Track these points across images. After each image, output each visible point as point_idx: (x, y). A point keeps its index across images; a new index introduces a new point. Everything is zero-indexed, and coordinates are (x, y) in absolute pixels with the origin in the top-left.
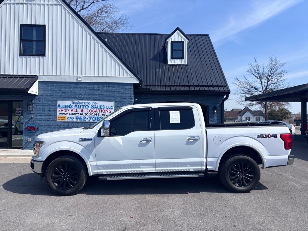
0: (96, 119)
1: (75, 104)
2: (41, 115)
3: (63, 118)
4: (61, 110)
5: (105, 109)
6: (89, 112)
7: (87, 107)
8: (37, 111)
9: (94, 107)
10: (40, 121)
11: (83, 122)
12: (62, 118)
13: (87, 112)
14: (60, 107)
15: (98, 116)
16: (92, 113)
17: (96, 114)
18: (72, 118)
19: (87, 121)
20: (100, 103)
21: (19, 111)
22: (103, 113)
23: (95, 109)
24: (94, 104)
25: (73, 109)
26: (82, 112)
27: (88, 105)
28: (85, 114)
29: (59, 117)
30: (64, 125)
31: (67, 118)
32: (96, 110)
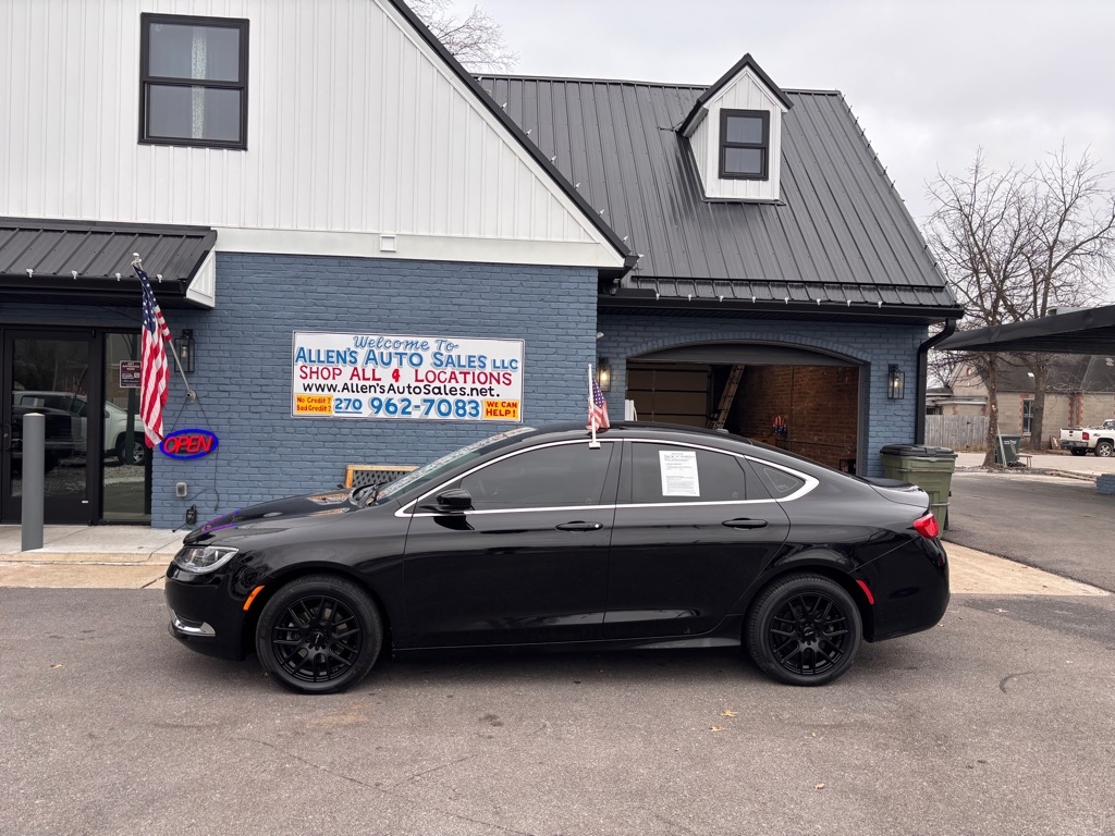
0: (454, 408)
1: (367, 348)
2: (227, 388)
3: (318, 405)
4: (311, 372)
5: (488, 370)
6: (426, 383)
7: (415, 360)
8: (211, 374)
9: (444, 359)
10: (222, 415)
11: (398, 421)
12: (314, 404)
13: (417, 380)
14: (304, 357)
15: (458, 397)
16: (437, 384)
17: (453, 391)
18: (357, 405)
19: (416, 415)
20: (466, 347)
21: (132, 372)
22: (479, 386)
23: (449, 370)
24: (443, 351)
25: (359, 366)
26: (397, 380)
27: (420, 351)
28: (409, 387)
29: (300, 400)
30: (322, 430)
31: (333, 404)
32: (453, 373)
